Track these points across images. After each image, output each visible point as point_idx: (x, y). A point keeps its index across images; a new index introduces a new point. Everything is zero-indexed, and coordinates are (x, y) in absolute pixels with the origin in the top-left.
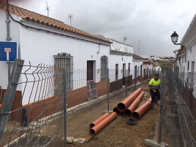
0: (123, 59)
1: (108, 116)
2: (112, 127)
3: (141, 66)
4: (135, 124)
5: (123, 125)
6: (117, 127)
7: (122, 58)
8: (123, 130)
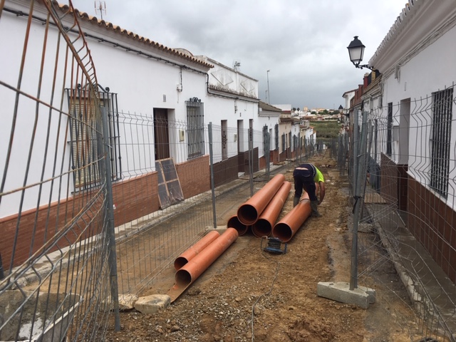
0: (238, 108)
1: (216, 237)
2: (230, 262)
3: (277, 127)
4: (284, 253)
5: (256, 256)
6: (241, 261)
7: (236, 107)
8: (259, 268)
